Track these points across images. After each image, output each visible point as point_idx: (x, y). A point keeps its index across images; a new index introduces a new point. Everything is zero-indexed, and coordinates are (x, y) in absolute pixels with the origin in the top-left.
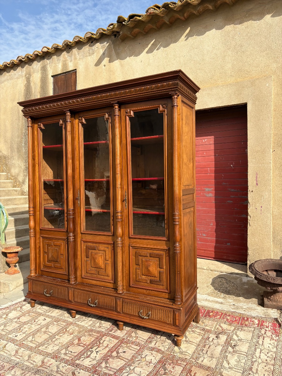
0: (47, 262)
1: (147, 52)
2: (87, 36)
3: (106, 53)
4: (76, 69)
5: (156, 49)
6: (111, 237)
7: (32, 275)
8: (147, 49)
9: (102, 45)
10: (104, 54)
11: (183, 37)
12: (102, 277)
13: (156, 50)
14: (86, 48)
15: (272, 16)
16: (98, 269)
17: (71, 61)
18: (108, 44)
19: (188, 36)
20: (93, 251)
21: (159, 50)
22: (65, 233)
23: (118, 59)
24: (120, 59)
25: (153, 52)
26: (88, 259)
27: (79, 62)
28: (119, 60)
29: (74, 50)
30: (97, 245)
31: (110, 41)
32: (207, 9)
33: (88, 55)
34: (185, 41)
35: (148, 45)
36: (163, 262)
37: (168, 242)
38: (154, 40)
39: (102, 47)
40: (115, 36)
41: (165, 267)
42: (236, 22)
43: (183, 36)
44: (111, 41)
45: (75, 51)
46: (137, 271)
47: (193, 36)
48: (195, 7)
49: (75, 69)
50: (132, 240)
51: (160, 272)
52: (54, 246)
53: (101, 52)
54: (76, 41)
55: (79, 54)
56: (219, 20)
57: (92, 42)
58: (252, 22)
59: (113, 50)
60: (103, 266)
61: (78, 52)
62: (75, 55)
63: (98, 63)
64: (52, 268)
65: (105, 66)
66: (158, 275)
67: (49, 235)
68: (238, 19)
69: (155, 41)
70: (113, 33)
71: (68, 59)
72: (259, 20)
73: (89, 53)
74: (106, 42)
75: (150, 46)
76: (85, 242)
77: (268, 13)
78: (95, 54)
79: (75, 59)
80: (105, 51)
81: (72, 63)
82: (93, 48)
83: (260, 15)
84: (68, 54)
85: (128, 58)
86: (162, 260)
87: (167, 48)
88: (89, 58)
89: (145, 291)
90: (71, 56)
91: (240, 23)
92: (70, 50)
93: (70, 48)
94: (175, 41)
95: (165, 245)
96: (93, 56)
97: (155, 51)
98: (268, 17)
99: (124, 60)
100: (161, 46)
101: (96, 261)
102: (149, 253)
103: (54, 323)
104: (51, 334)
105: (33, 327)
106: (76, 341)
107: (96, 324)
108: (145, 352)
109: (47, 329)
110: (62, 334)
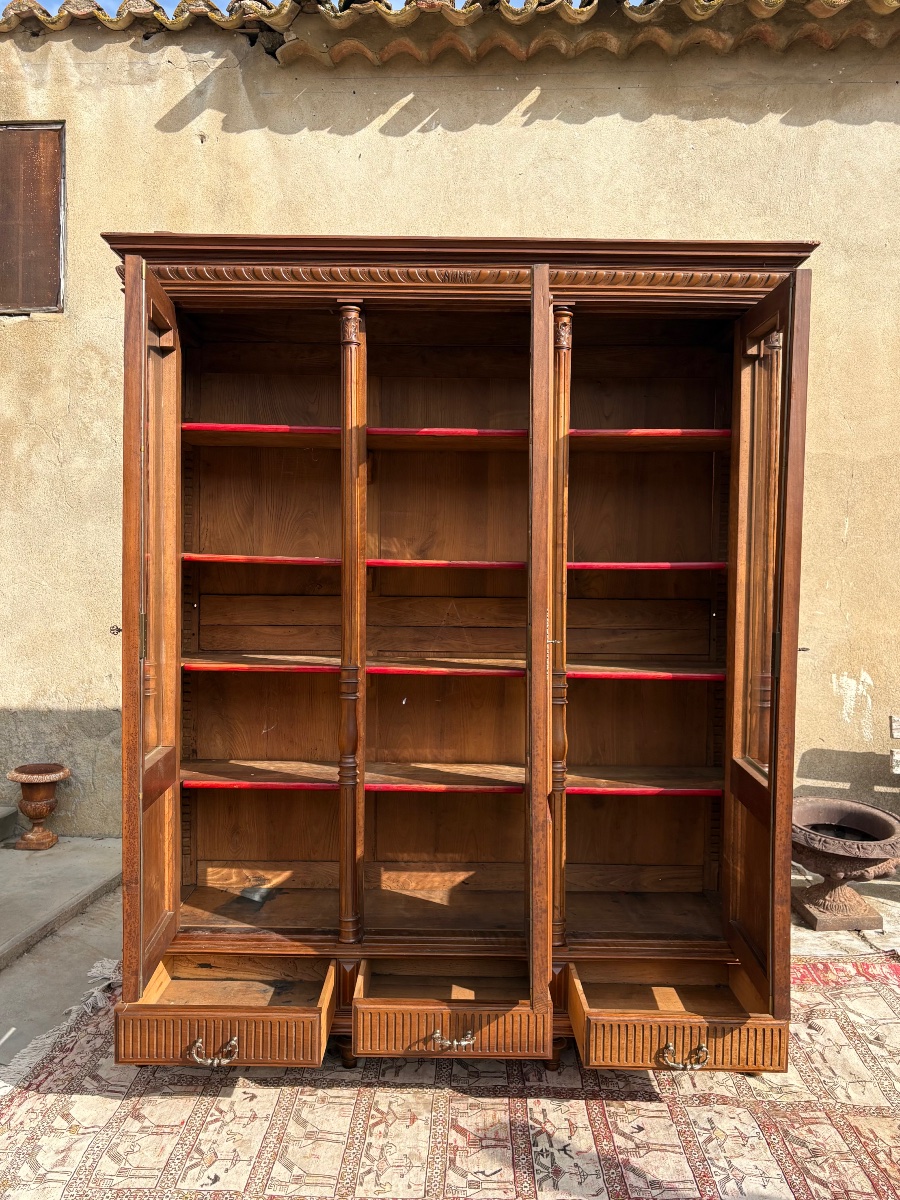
1: (384, 130)
2: (132, 9)
3: (210, 90)
4: (63, 122)
5: (419, 127)
8: (382, 120)
9: (193, 56)
10: (199, 92)
11: (516, 114)
13: (419, 131)
14: (119, 53)
15: (783, 121)
17: (39, 84)
18: (220, 61)
19: (534, 113)
21: (432, 134)
23: (261, 127)
24: (270, 129)
25: (404, 134)
27: (80, 96)
28: (266, 129)
29: (55, 43)
31: (229, 52)
32: (598, 45)
33: (125, 77)
34: (523, 126)
35: (387, 106)
38: (411, 96)
39: (194, 67)
40: (253, 40)
42: (683, 112)
43: (515, 109)
44: (234, 52)
45: (61, 49)
47: (551, 118)
48: (571, 29)
49: (56, 118)
53: (190, 83)
54: (75, 11)
55: (78, 65)
56: (633, 92)
57: (146, 37)
58: (729, 121)
59: (242, 86)
61: (75, 58)
62: (60, 66)
63: (174, 120)
65: (203, 138)
68: (690, 104)
69: (414, 99)
70: (243, 27)
71: (21, 71)
72: (748, 122)
73: (131, 74)
74: (210, 54)
75: (393, 110)
77: (775, 109)
78: (160, 84)
79: (61, 80)
80: (206, 81)
81: (42, 91)
82: (153, 58)
83: (753, 111)
84: (24, 54)
85: (305, 131)
87: (460, 133)
88: (129, 91)
90: (40, 67)
91: (695, 118)
92: (34, 39)
93: (35, 34)
94: (490, 119)
96: (147, 89)
97: (414, 133)
98: (772, 120)
99: (289, 136)
100: (436, 121)
103: (304, 1098)
104: (342, 1138)
105: (242, 1131)
106: (453, 1135)
107: (451, 1069)
108: (693, 1112)
109: (304, 1123)
110: (381, 1128)
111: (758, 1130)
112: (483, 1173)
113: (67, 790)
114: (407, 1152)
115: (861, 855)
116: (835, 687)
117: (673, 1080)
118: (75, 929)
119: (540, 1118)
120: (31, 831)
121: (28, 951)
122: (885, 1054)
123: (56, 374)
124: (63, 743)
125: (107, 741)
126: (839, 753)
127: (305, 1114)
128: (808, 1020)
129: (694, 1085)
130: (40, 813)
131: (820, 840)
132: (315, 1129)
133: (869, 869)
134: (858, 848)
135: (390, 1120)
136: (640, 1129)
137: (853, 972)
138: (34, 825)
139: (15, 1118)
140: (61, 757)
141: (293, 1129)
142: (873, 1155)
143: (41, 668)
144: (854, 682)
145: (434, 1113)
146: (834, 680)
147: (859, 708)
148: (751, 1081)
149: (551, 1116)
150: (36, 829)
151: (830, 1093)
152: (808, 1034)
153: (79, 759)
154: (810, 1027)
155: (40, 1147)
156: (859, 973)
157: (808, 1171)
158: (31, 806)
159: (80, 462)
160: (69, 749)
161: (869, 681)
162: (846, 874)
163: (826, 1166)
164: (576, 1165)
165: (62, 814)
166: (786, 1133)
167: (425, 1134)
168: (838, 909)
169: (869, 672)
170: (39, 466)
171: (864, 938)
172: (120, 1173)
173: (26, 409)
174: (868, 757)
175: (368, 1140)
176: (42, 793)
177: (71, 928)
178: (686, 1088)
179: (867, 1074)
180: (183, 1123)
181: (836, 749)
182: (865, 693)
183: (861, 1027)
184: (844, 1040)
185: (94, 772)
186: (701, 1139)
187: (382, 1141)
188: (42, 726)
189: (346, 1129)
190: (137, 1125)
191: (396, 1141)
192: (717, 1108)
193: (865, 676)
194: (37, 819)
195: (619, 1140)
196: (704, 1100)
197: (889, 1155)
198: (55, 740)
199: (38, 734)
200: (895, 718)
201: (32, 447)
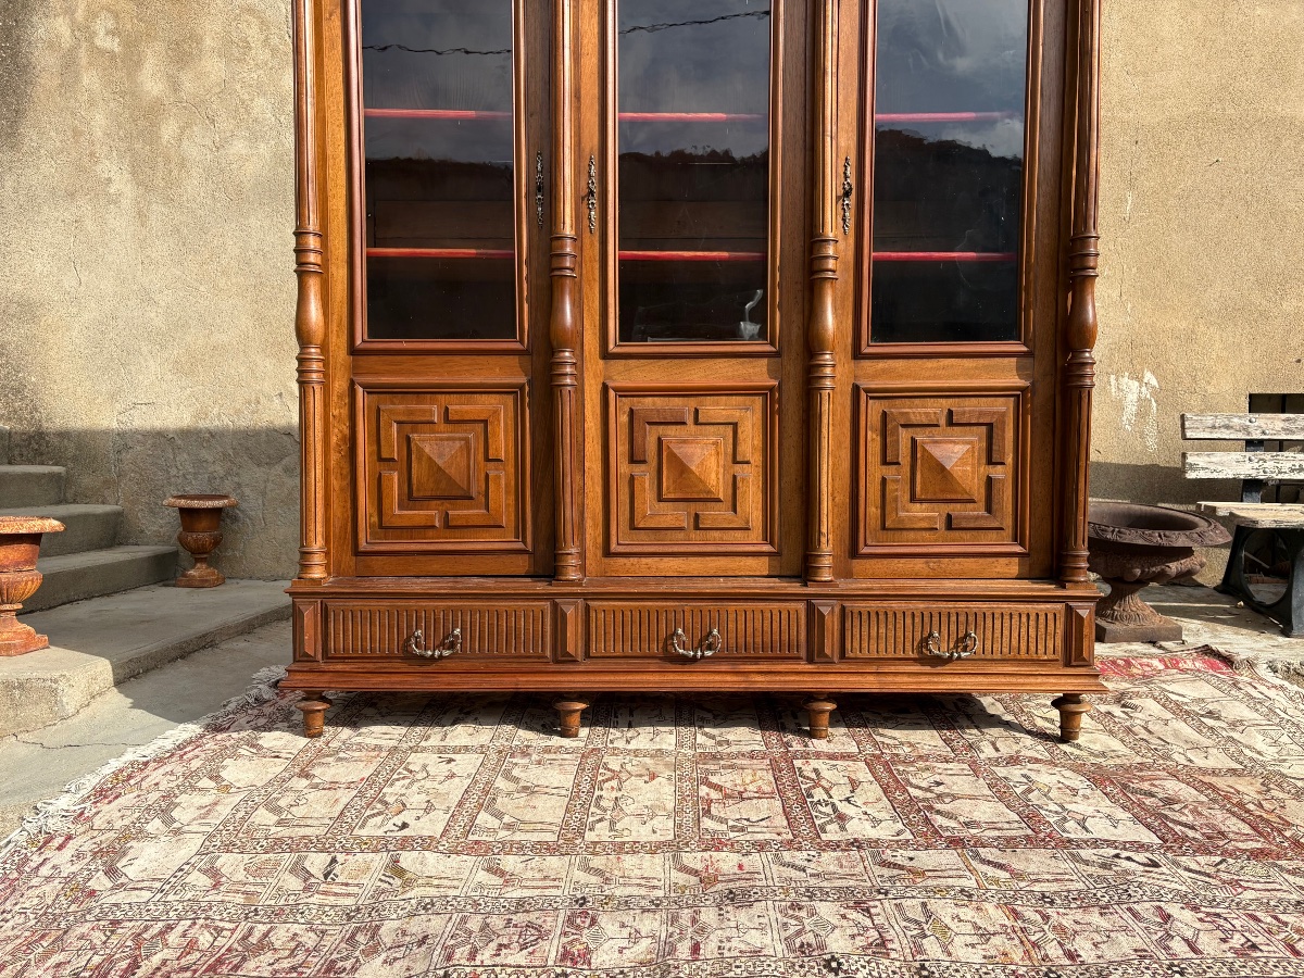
0: (401, 507)
6: (765, 361)
7: (317, 573)
12: (716, 534)
16: (693, 507)
20: (672, 431)
22: (514, 360)
26: (643, 467)
30: (692, 403)
36: (1004, 439)
37: (1027, 361)
41: (1009, 460)
46: (890, 487)
50: (866, 364)
51: (989, 481)
52: (443, 426)
60: (722, 491)
64: (430, 533)
66: (983, 491)
67: (412, 373)
76: (623, 392)
86: (1004, 431)
89: (919, 564)
95: (1015, 372)
101: (693, 468)
102: (946, 412)
103: (515, 761)
104: (564, 792)
105: (437, 786)
106: (704, 790)
107: (695, 739)
108: (1001, 772)
109: (516, 780)
110: (614, 783)
111: (1088, 783)
112: (748, 820)
113: (235, 527)
114: (649, 804)
115: (1164, 542)
116: (1113, 390)
117: (970, 746)
118: (240, 644)
119: (813, 776)
120: (193, 568)
121: (182, 657)
122: (1224, 725)
123: (208, 42)
124: (228, 473)
125: (278, 469)
126: (1118, 467)
127: (516, 772)
128: (1119, 702)
129: (997, 750)
130: (203, 545)
131: (1113, 531)
132: (529, 784)
133: (1171, 565)
134: (1160, 536)
135: (624, 776)
136: (939, 784)
137: (1161, 667)
138: (197, 560)
139: (148, 780)
140: (227, 487)
141: (501, 783)
142: (1241, 805)
143: (201, 387)
144: (1137, 384)
145: (678, 772)
146: (1113, 382)
147: (1142, 413)
148: (1064, 747)
149: (825, 774)
150: (199, 565)
151: (1167, 757)
152: (1123, 712)
153: (247, 491)
154: (1124, 706)
155: (179, 804)
156: (1167, 667)
157: (1166, 817)
158: (191, 537)
159: (239, 147)
160: (236, 479)
161: (1154, 382)
162: (1143, 572)
163: (1186, 811)
164: (866, 813)
165: (229, 553)
166: (1125, 786)
167: (668, 789)
168: (1129, 618)
169: (1153, 372)
170: (192, 150)
171: (1161, 647)
172: (279, 823)
173: (175, 86)
174: (1152, 470)
175: (597, 793)
176: (204, 523)
177: (235, 644)
178: (988, 751)
179: (1205, 742)
180: (362, 780)
181: (1113, 461)
182: (1148, 396)
183: (1186, 704)
184: (1169, 716)
185: (264, 505)
186: (1018, 791)
187: (615, 794)
188: (204, 454)
189: (570, 784)
190: (305, 782)
191: (633, 794)
192: (1030, 766)
193: (1149, 377)
194: (200, 554)
195: (914, 792)
196: (1013, 760)
197: (1261, 806)
198: (219, 469)
199: (200, 463)
200: (1188, 415)
201: (183, 130)
